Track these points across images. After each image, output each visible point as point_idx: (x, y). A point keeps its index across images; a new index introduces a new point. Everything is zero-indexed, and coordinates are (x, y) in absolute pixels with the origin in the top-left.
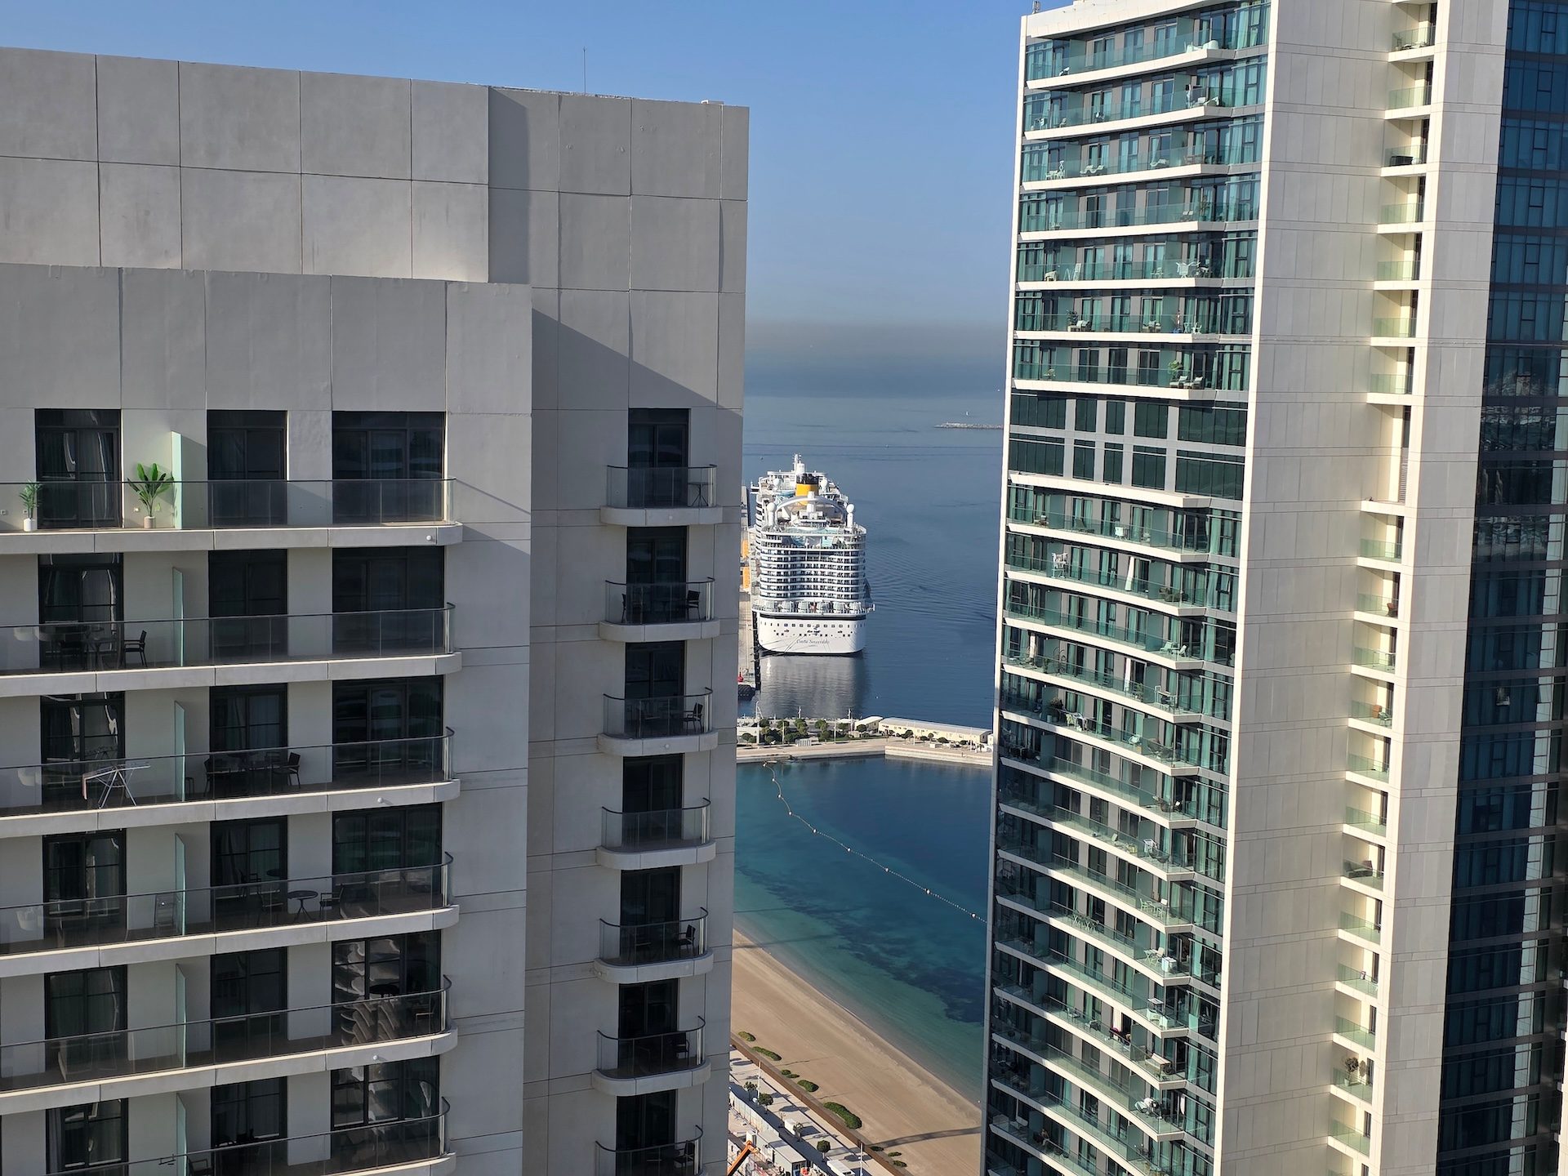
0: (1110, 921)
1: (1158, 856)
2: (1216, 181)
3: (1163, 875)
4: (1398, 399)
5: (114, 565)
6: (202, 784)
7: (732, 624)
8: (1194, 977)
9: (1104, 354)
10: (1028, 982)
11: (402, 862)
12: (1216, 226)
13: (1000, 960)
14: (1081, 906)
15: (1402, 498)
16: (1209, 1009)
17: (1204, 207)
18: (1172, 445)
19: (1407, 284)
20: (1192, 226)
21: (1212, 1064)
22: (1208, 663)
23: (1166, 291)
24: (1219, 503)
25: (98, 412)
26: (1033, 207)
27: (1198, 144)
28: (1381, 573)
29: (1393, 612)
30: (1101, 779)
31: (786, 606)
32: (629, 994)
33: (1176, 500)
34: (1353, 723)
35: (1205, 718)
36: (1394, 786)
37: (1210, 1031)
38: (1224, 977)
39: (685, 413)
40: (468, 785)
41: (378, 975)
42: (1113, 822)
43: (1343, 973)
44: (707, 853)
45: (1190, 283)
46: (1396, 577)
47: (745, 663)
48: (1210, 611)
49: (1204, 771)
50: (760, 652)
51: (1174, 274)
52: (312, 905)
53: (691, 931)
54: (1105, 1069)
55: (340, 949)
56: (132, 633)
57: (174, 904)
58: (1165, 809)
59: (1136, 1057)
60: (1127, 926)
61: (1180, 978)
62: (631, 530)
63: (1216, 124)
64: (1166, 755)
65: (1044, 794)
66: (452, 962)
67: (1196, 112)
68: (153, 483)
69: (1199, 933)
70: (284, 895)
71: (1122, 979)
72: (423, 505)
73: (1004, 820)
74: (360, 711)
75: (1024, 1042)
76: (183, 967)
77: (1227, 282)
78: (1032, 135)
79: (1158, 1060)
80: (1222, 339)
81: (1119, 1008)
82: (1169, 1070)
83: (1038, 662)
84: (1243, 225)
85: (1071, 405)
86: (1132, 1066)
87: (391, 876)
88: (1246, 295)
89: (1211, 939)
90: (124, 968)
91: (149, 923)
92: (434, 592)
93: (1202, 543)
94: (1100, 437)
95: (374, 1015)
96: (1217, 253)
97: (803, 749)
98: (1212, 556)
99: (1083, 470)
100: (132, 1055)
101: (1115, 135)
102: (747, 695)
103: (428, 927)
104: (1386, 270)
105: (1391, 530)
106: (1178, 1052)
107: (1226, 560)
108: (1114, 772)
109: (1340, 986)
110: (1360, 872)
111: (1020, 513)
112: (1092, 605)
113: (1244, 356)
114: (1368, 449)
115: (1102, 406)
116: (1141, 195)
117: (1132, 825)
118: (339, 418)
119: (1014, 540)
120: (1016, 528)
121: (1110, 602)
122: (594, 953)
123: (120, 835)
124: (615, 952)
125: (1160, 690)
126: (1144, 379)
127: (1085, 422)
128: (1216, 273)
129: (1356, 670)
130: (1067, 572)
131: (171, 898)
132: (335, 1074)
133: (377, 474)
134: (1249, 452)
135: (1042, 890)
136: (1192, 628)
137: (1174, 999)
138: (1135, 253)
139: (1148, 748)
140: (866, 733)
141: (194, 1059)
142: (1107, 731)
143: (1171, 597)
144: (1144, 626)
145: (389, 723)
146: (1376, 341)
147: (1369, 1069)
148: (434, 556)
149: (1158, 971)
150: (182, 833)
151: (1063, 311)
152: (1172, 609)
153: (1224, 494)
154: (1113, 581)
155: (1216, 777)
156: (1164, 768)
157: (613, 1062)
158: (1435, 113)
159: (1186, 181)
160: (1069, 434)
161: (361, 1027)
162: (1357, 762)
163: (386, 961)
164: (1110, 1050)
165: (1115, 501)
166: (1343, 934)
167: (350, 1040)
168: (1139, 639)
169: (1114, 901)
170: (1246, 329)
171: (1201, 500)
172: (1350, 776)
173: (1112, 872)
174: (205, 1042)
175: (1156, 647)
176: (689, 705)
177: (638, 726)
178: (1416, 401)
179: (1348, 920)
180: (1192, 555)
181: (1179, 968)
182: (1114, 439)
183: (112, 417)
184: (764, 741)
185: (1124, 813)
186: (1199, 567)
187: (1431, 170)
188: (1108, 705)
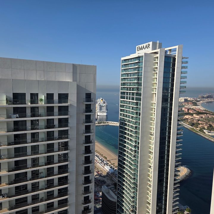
0: (129, 139)
1: (134, 134)
2: (139, 73)
3: (134, 135)
4: (155, 92)
5: (38, 108)
6: (46, 128)
7: (95, 113)
8: (137, 145)
9: (129, 88)
10: (122, 145)
11: (65, 135)
12: (139, 77)
13: (120, 143)
14: (127, 138)
15: (155, 101)
16: (138, 147)
17: (138, 75)
18: (135, 96)
19: (156, 82)
20: (137, 77)
21: (139, 152)
22: (138, 116)
23: (134, 83)
24: (139, 102)
25: (36, 93)
26: (122, 75)
27: (137, 69)
28: (153, 108)
29: (155, 112)
30: (129, 127)
31: (100, 111)
32: (86, 147)
33: (135, 101)
34: (151, 121)
35: (138, 121)
36: (155, 127)
37: (138, 149)
38: (140, 144)
39: (91, 93)
40: (71, 128)
41: (62, 145)
42: (130, 131)
43: (150, 144)
44: (93, 134)
45: (136, 82)
46: (155, 108)
47: (96, 116)
48: (138, 111)
49: (138, 126)
50: (98, 115)
51: (135, 81)
52: (56, 139)
53: (91, 141)
54: (129, 153)
55: (59, 143)
56: (39, 114)
57: (43, 139)
58: (134, 129)
59: (132, 152)
60: (131, 140)
61: (136, 145)
62: (86, 104)
63: (139, 68)
64: (134, 125)
65: (124, 128)
66: (69, 144)
67: (137, 67)
68: (41, 100)
69: (137, 141)
70: (54, 138)
71: (131, 145)
72: (67, 102)
73: (120, 131)
74: (61, 121)
75: (122, 151)
76: (44, 145)
77: (140, 82)
78: (122, 68)
79: (134, 152)
80: (139, 87)
81: (130, 147)
82: (135, 153)
83: (123, 116)
84: (141, 77)
85: (126, 93)
86: (131, 153)
87: (64, 136)
88: (141, 83)
89: (138, 141)
90: (39, 145)
91: (41, 141)
92: (68, 110)
93: (138, 105)
94: (128, 96)
95: (62, 149)
96: (139, 79)
97: (101, 124)
98: (138, 106)
99: (127, 99)
100: (39, 153)
101: (130, 69)
102: (96, 119)
103: (67, 141)
104: (154, 81)
105: (154, 104)
106: (135, 151)
107: (140, 107)
108: (130, 126)
109: (150, 145)
110: (152, 135)
111: (121, 103)
112: (128, 111)
113: (141, 89)
114: (152, 97)
115: (129, 93)
116: (132, 74)
117: (131, 131)
118: (59, 94)
119: (121, 105)
120: (121, 104)
121: (129, 111)
122: (82, 143)
123: (38, 133)
124: (84, 143)
125: (134, 119)
126: (132, 91)
127: (127, 94)
128: (139, 81)
129: (151, 117)
130: (126, 108)
131: (43, 138)
132: (58, 154)
133: (62, 99)
134: (142, 97)
135: (123, 137)
136: (137, 113)
137: (135, 146)
138: (131, 79)
139: (133, 124)
140: (107, 123)
141: (45, 153)
142: (129, 122)
143: (135, 110)
144: (132, 113)
145: (63, 122)
146: (153, 87)
147: (152, 153)
148: (68, 107)
149: (134, 144)
150: (44, 132)
151: (125, 84)
152: (135, 111)
153: (139, 101)
154: (130, 109)
155: (139, 126)
156: (134, 126)
157: (84, 153)
158: (158, 67)
159: (136, 73)
160: (126, 95)
161: (61, 150)
162: (151, 125)
163: (63, 144)
164: (129, 151)
165: (130, 102)
166: (150, 140)
167: (60, 151)
168: (132, 114)
169: (130, 138)
170: (141, 86)
171: (137, 101)
172: (151, 126)
173: (130, 135)
174: (46, 152)
175: (134, 115)
176: (91, 120)
177: (86, 122)
178: (156, 93)
179: (151, 139)
180: (137, 106)
181: (136, 144)
182: (130, 96)
183: (38, 94)
184: (98, 124)
185: (131, 130)
186: (137, 107)
187: (158, 72)
188: (129, 120)
